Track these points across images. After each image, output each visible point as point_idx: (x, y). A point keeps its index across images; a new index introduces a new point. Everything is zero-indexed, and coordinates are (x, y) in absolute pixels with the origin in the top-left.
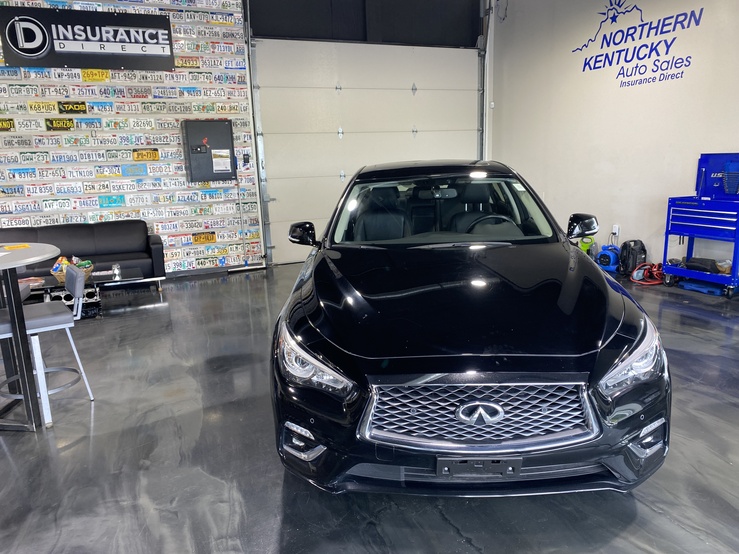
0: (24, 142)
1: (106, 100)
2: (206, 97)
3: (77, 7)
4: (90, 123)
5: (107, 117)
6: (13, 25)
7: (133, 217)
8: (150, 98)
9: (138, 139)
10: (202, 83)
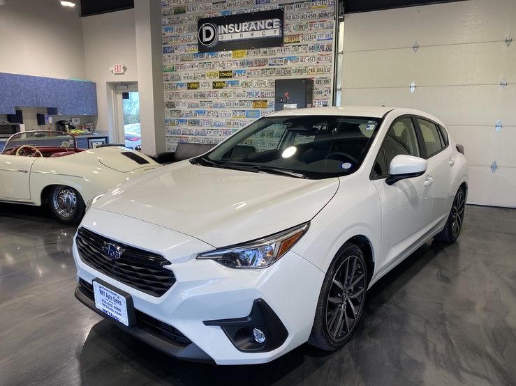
0: (202, 96)
1: (243, 69)
2: (301, 63)
3: (234, 13)
4: (233, 83)
5: (242, 80)
6: (202, 29)
7: (249, 145)
8: (267, 67)
9: (257, 93)
10: (300, 53)
